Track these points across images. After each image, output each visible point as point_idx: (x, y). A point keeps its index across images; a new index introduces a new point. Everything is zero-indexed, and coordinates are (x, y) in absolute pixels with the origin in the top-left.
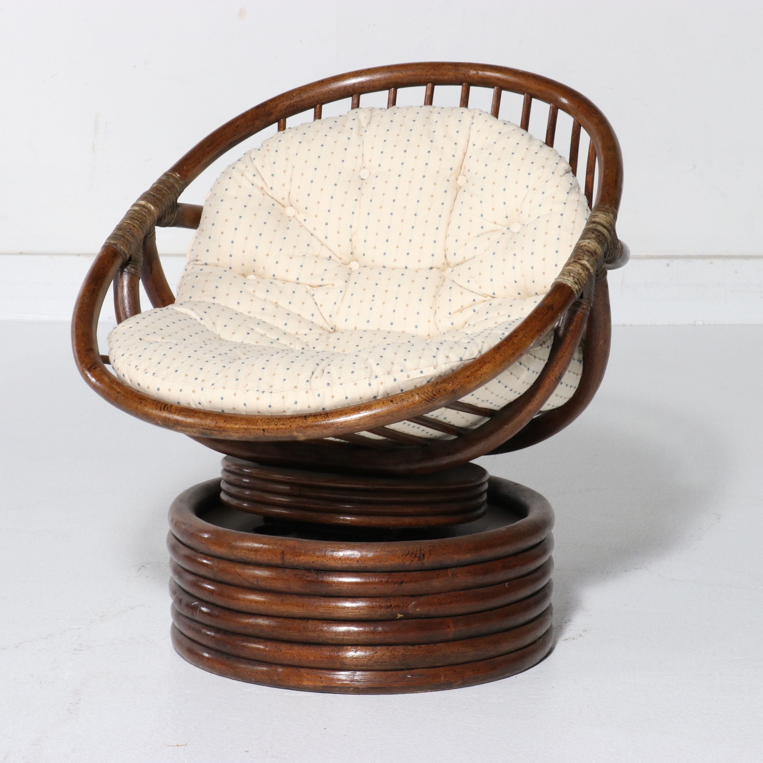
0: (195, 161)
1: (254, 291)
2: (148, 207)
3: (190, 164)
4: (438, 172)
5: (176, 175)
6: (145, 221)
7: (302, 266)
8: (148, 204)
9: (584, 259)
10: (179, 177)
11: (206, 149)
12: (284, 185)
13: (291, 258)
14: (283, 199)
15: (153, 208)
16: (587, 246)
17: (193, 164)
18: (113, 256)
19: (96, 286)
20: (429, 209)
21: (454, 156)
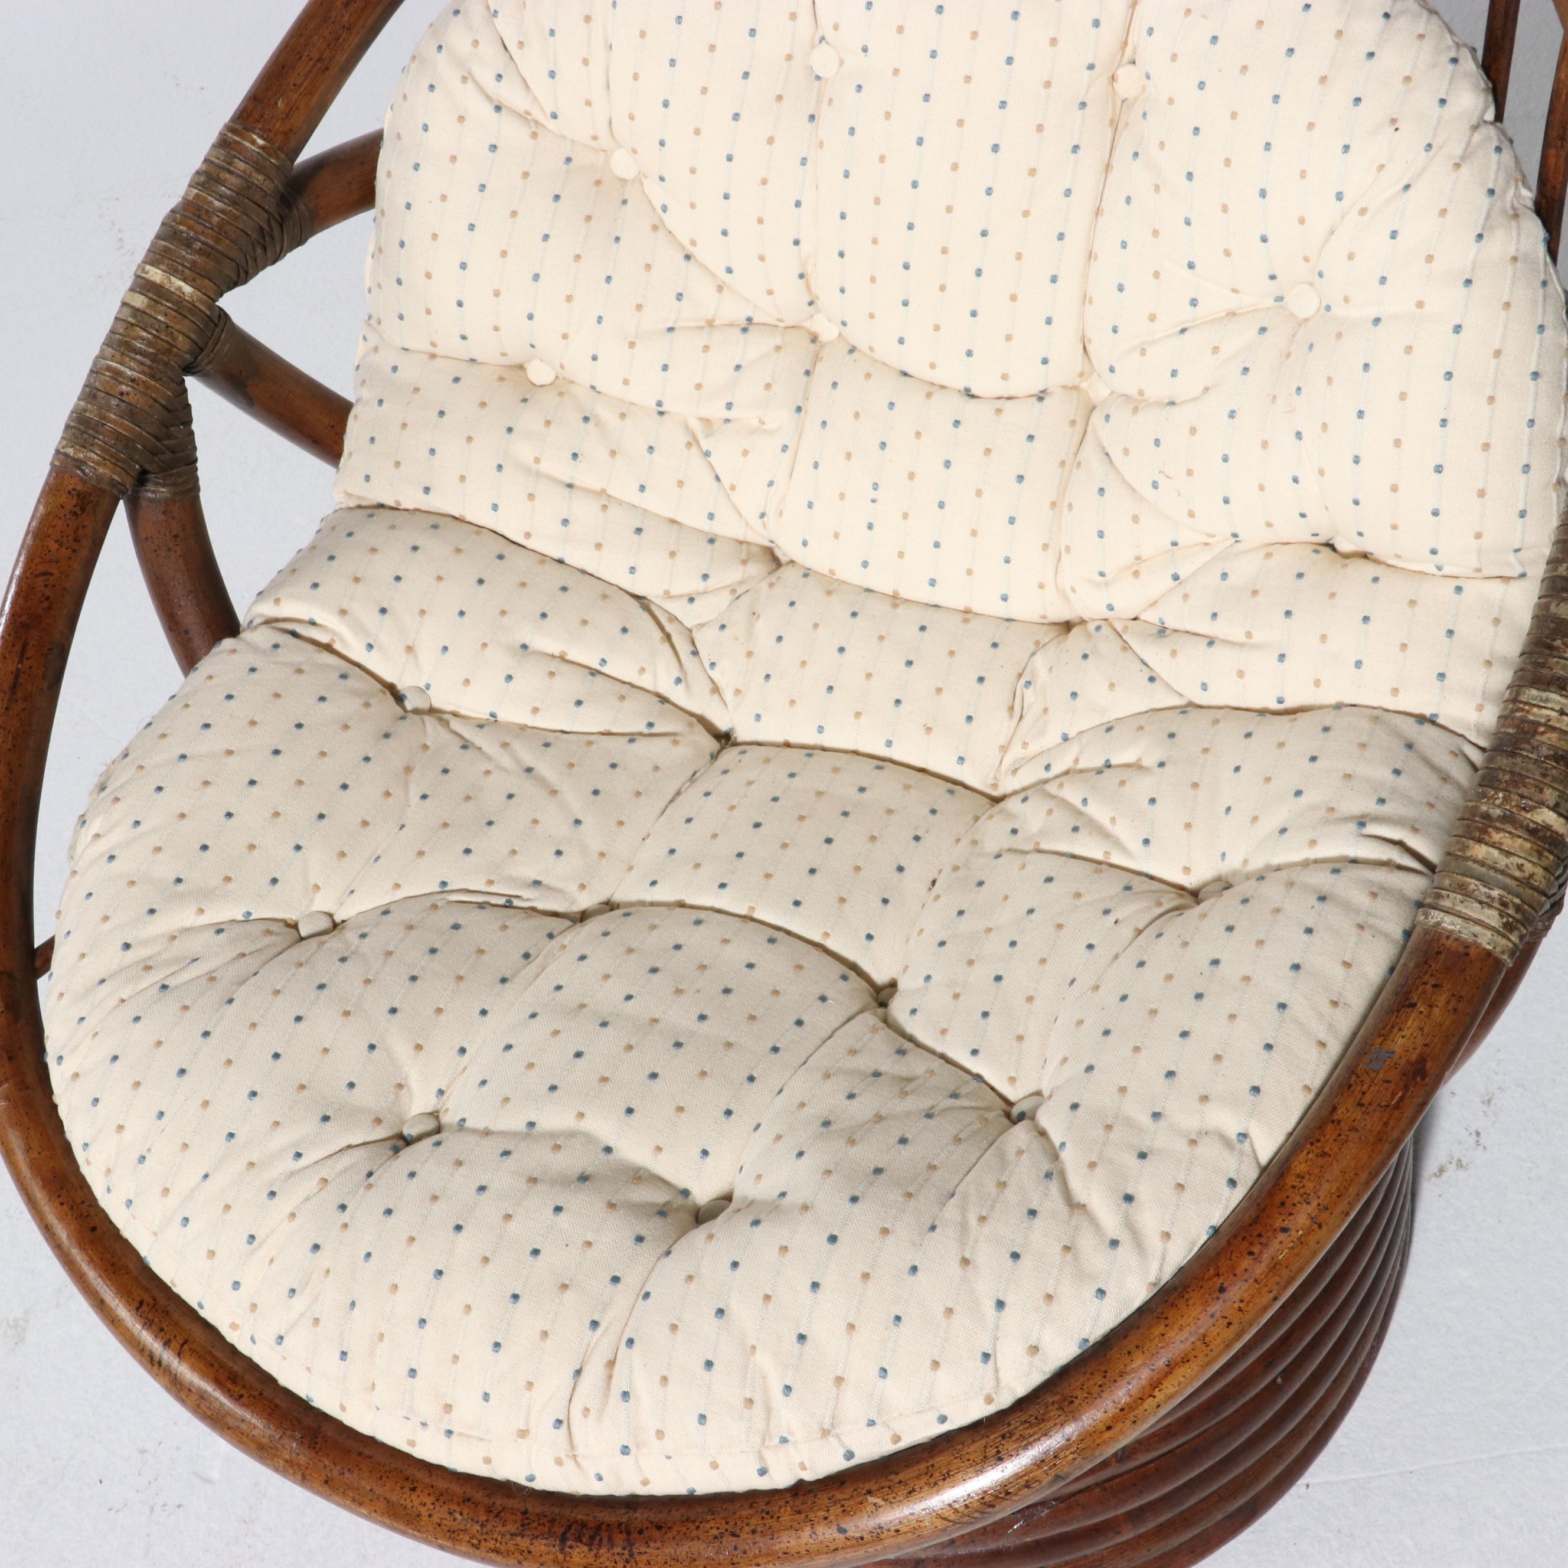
0: (310, 71)
1: (537, 460)
2: (173, 290)
3: (295, 85)
4: (1048, 84)
5: (253, 142)
6: (167, 346)
7: (665, 368)
8: (173, 279)
9: (1542, 803)
10: (263, 148)
11: (342, 16)
12: (588, 103)
13: (632, 345)
14: (595, 138)
15: (187, 289)
16: (1554, 729)
17: (306, 84)
18: (75, 513)
19: (20, 661)
20: (1026, 214)
21: (1096, 23)
